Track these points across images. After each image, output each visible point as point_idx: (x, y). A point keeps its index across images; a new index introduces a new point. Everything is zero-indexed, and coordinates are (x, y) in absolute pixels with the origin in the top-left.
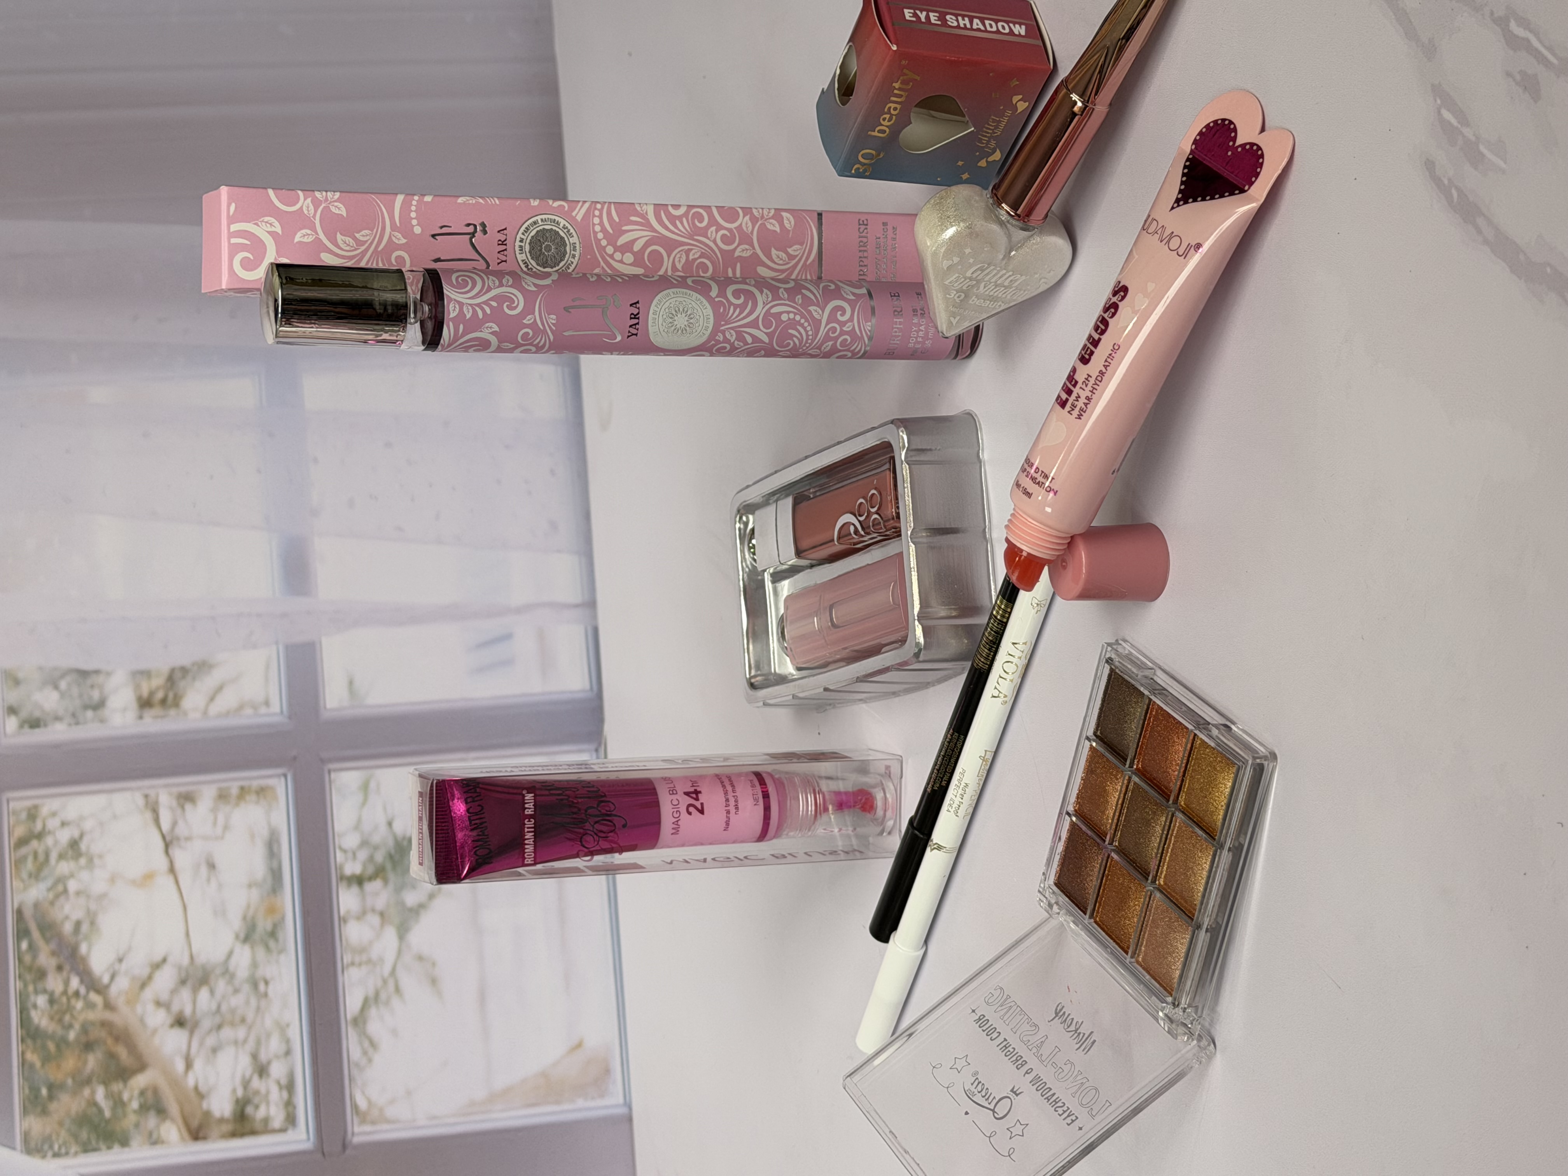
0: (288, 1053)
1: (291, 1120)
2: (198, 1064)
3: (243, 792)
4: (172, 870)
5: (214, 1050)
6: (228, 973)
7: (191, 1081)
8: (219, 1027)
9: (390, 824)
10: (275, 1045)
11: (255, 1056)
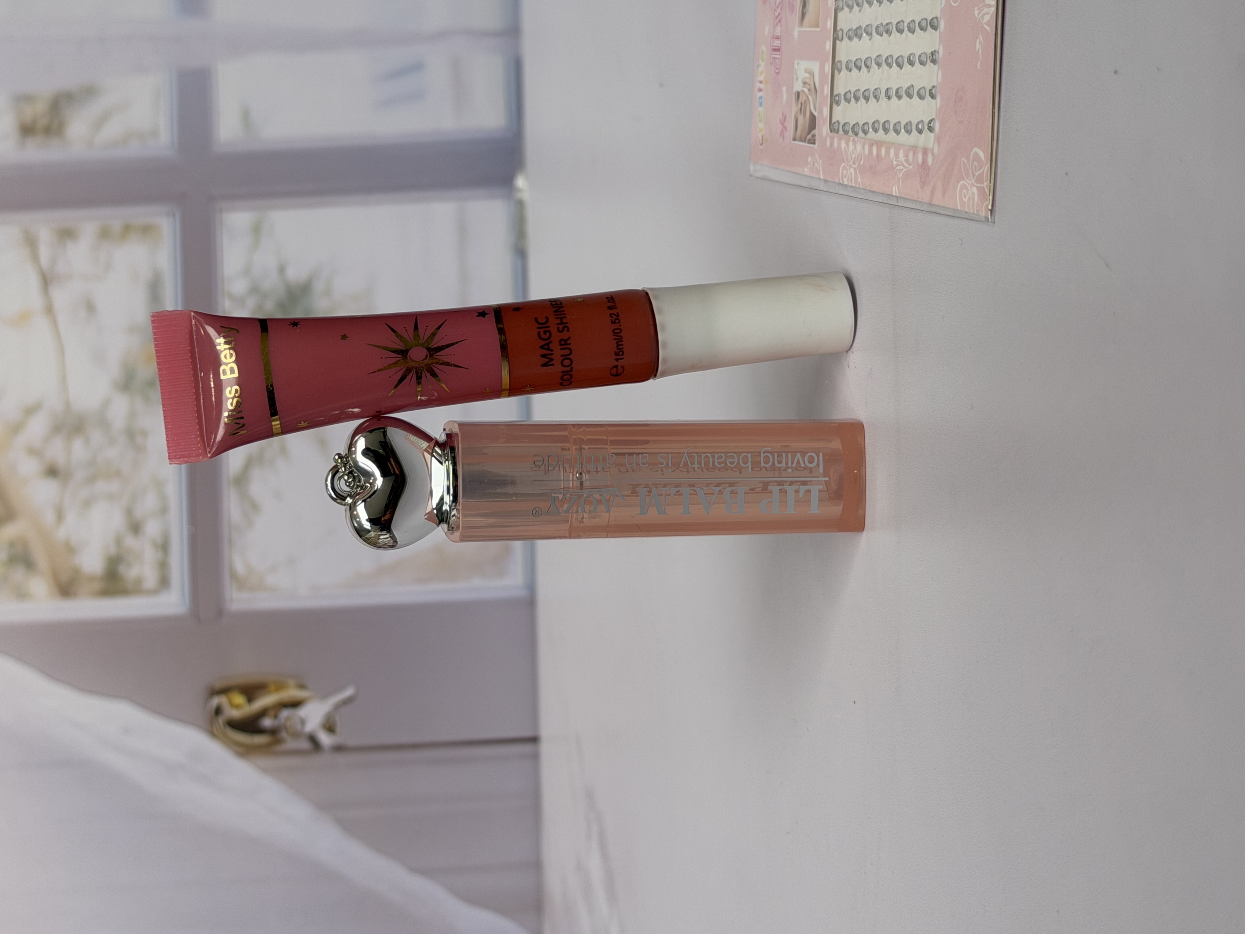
0: (164, 511)
1: (164, 582)
2: (71, 518)
3: (127, 229)
4: (49, 310)
5: (87, 504)
6: (103, 423)
7: (62, 534)
8: (92, 479)
9: (282, 270)
10: (150, 502)
11: (129, 512)
